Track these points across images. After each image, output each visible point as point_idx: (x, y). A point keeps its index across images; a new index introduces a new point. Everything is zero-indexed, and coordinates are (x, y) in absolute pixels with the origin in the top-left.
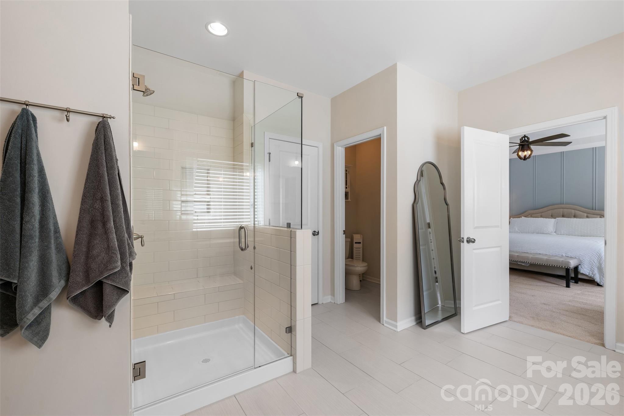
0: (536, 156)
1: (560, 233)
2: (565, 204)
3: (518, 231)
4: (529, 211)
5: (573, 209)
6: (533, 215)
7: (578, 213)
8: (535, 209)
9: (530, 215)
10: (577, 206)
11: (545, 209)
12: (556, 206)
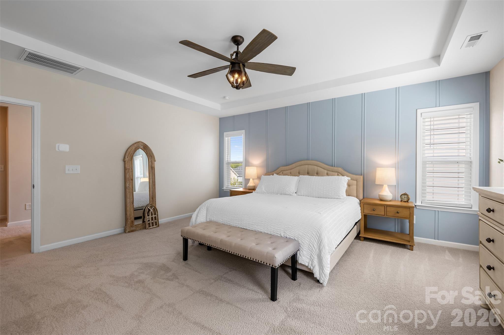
0: (288, 107)
1: (300, 194)
2: (311, 160)
3: (264, 191)
4: (281, 168)
5: (316, 166)
6: (284, 172)
7: (320, 170)
8: (287, 166)
9: (282, 172)
10: (320, 162)
11: (294, 165)
12: (302, 162)
